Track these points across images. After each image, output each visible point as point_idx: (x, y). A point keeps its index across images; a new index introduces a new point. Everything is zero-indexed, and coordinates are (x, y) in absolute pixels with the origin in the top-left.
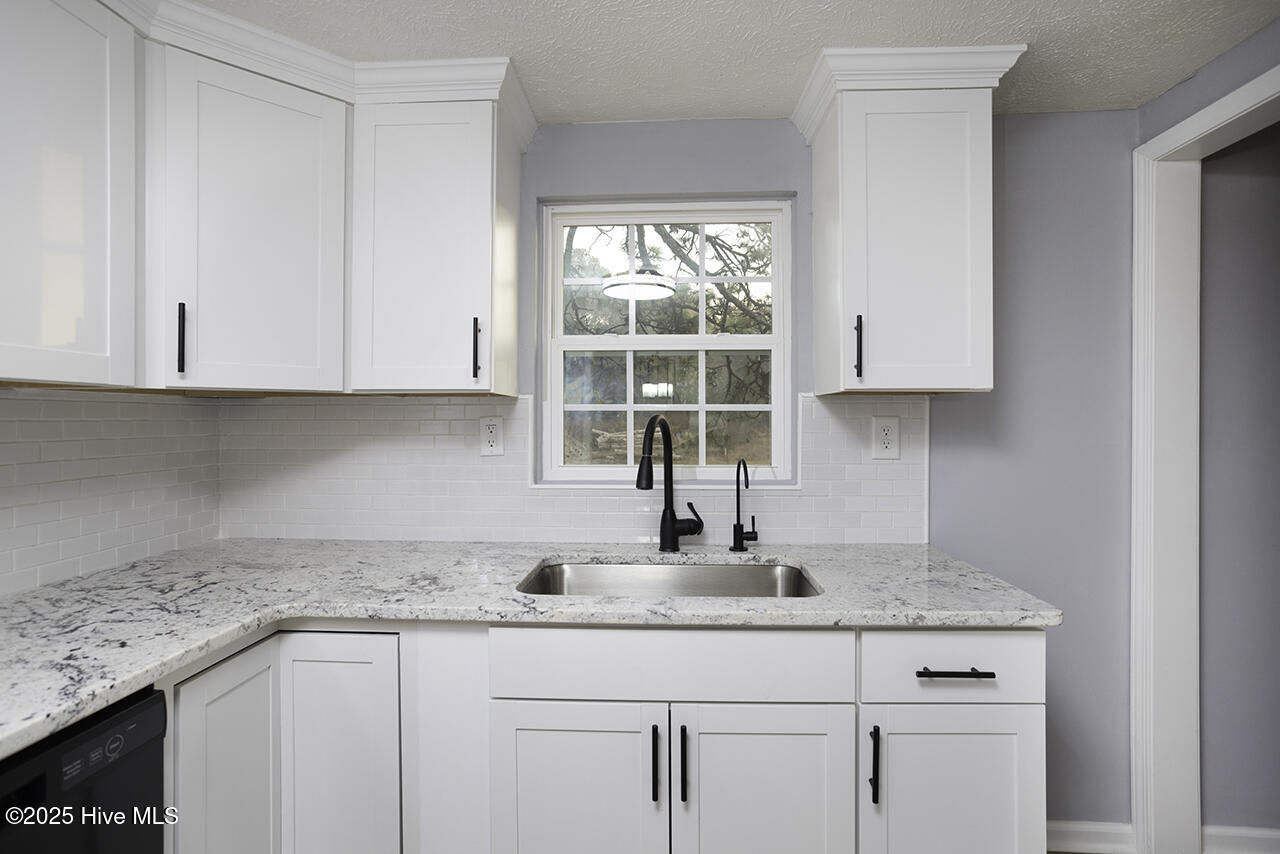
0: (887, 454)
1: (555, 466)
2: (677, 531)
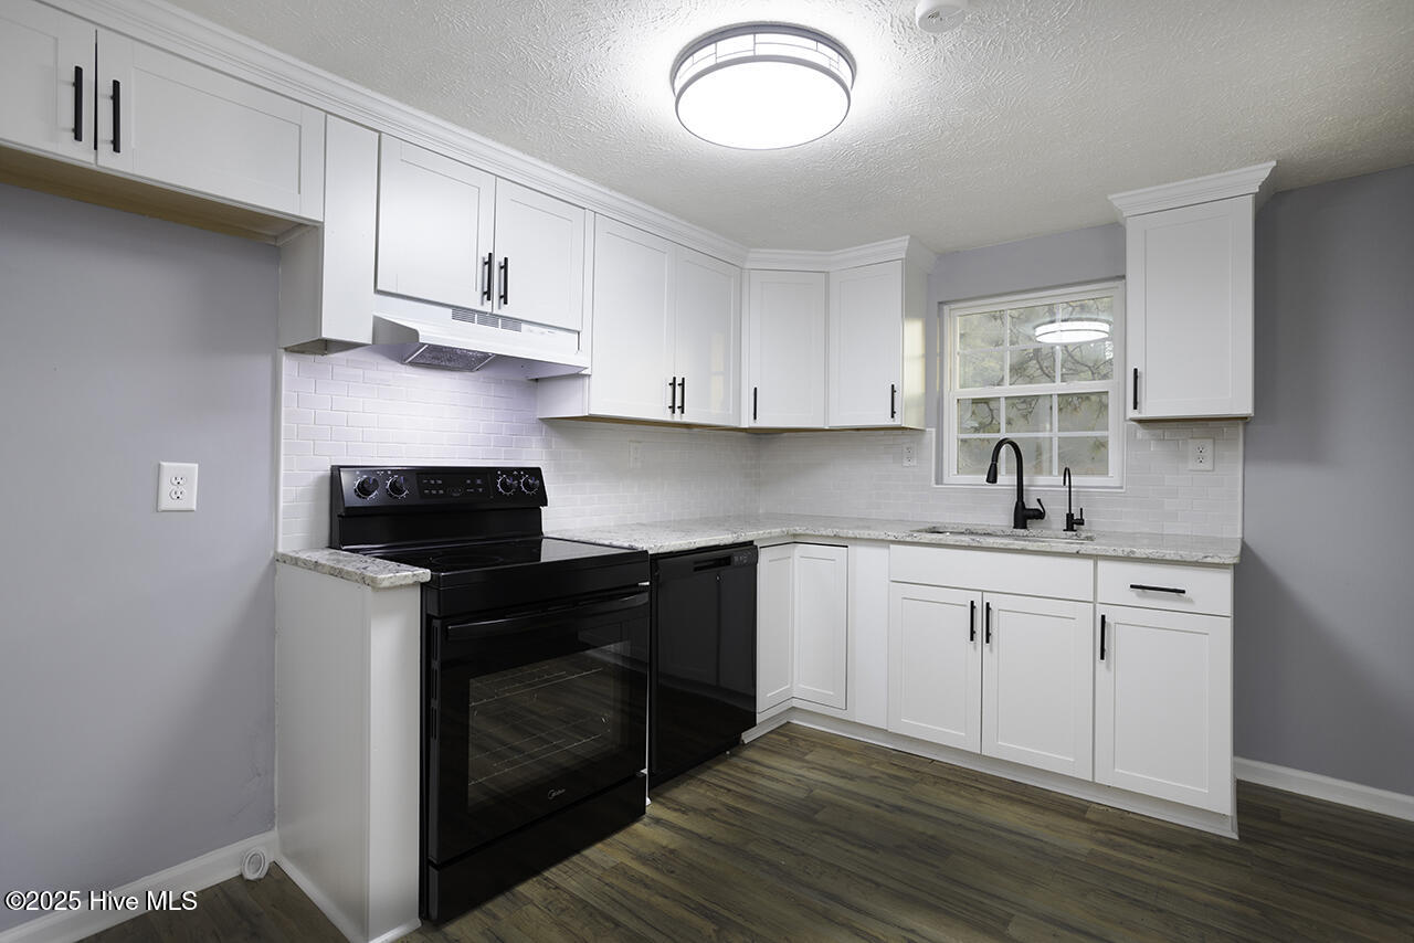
0: (1202, 466)
1: (951, 475)
2: (1025, 516)
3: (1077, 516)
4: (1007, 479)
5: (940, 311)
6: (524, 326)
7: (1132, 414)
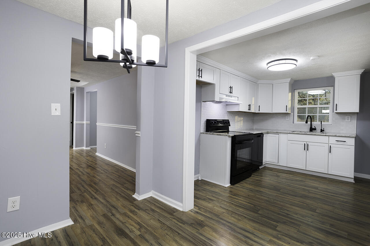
0: (348, 121)
1: (296, 122)
2: (312, 129)
3: (323, 129)
4: (309, 123)
5: (294, 91)
6: (232, 97)
7: (335, 111)
